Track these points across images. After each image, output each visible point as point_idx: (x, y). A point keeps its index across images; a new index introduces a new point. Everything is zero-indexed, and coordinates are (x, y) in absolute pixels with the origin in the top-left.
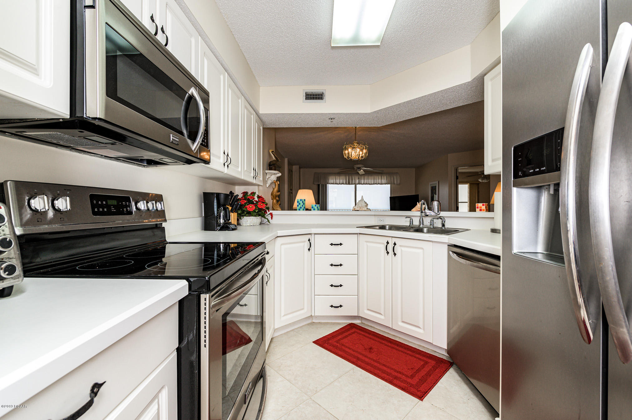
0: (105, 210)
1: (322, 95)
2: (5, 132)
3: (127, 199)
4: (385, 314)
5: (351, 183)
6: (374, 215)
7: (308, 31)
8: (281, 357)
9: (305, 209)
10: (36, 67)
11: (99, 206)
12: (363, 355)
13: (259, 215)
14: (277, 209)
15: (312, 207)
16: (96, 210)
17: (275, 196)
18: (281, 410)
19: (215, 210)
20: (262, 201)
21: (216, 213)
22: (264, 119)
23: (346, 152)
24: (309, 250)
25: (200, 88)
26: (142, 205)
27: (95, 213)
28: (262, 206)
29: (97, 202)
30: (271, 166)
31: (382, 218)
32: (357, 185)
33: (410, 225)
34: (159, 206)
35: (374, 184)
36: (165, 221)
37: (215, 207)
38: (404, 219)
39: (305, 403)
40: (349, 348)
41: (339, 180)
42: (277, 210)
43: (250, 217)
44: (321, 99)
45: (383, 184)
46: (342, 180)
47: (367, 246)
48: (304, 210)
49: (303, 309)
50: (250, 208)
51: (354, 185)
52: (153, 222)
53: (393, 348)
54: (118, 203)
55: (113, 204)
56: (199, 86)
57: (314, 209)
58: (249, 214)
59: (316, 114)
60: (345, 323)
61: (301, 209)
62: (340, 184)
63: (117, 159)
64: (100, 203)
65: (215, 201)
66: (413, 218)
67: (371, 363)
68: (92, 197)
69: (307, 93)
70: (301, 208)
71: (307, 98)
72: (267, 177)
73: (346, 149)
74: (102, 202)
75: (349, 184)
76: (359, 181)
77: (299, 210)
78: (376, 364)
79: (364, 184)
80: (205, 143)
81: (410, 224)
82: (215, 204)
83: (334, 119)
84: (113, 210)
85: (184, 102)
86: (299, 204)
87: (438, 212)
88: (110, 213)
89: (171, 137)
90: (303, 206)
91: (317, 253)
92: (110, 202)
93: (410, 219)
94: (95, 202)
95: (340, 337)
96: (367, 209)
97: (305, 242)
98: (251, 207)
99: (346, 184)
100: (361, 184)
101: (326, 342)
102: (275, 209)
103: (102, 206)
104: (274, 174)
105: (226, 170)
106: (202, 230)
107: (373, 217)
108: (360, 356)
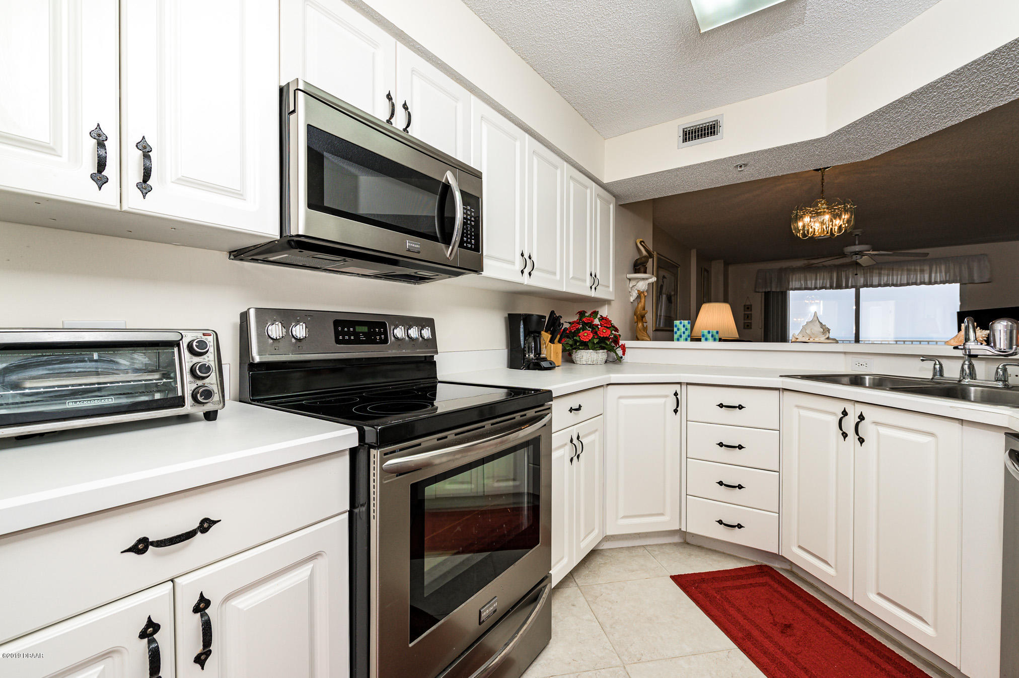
0: (352, 338)
1: (714, 127)
2: (257, 260)
3: (383, 325)
4: (836, 565)
5: (844, 285)
6: (845, 353)
7: (652, 22)
8: (605, 583)
9: (689, 339)
10: (241, 192)
11: (344, 334)
12: (763, 632)
13: (603, 348)
14: (644, 338)
15: (703, 336)
16: (341, 338)
17: (639, 316)
18: (570, 663)
19: (522, 338)
20: (605, 325)
21: (522, 343)
22: (617, 190)
23: (800, 224)
24: (676, 411)
25: (461, 169)
26: (399, 332)
27: (338, 341)
28: (604, 334)
29: (343, 329)
30: (639, 267)
31: (862, 359)
32: (861, 289)
33: (932, 379)
34: (427, 333)
35: (908, 284)
36: (437, 353)
37: (522, 335)
38: (917, 362)
39: (611, 669)
40: (739, 610)
41: (813, 282)
42: (643, 340)
43: (586, 351)
44: (714, 133)
45: (936, 283)
46: (821, 281)
47: (799, 416)
48: (686, 340)
49: (662, 514)
50: (584, 336)
51: (853, 290)
52: (420, 353)
53: (846, 643)
54: (369, 329)
55: (363, 331)
56: (459, 168)
57: (706, 339)
58: (585, 346)
59: (705, 163)
60: (753, 561)
61: (680, 339)
62: (816, 288)
63: (376, 277)
64: (346, 329)
65: (522, 326)
66: (943, 362)
67: (773, 655)
68: (337, 323)
69: (685, 130)
70: (681, 336)
71: (685, 140)
72: (631, 286)
73: (798, 218)
74: (349, 329)
75: (839, 287)
76: (866, 280)
77: (678, 340)
78: (785, 660)
79: (879, 285)
80: (472, 244)
81: (934, 375)
82: (522, 330)
83: (745, 165)
84: (362, 338)
85: (438, 196)
86: (686, 329)
87: (1011, 348)
88: (357, 341)
89: (408, 244)
90: (684, 333)
91: (691, 420)
92: (359, 329)
93: (935, 364)
94: (340, 329)
95: (729, 584)
96: (828, 338)
97: (666, 396)
98: (586, 335)
99: (831, 287)
100: (872, 286)
101: (694, 584)
102: (639, 337)
103: (349, 333)
104: (643, 279)
105: (525, 280)
106: (508, 367)
107: (842, 356)
108: (756, 633)
